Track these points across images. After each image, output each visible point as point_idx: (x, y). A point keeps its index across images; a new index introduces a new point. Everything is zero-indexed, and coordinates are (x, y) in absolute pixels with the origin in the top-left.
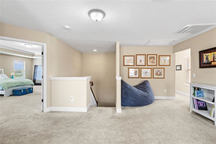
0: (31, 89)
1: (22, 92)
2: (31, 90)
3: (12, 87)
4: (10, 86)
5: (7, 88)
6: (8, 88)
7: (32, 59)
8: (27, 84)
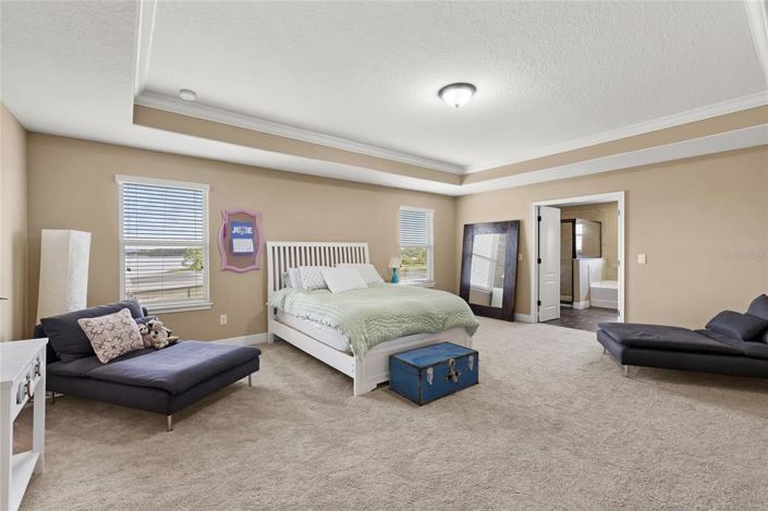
0: (471, 358)
1: (430, 380)
2: (471, 366)
3: (385, 339)
4: (376, 335)
5: (363, 346)
6: (370, 348)
7: (455, 199)
8: (449, 323)
